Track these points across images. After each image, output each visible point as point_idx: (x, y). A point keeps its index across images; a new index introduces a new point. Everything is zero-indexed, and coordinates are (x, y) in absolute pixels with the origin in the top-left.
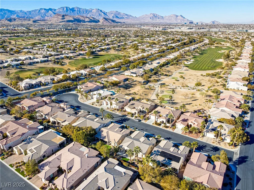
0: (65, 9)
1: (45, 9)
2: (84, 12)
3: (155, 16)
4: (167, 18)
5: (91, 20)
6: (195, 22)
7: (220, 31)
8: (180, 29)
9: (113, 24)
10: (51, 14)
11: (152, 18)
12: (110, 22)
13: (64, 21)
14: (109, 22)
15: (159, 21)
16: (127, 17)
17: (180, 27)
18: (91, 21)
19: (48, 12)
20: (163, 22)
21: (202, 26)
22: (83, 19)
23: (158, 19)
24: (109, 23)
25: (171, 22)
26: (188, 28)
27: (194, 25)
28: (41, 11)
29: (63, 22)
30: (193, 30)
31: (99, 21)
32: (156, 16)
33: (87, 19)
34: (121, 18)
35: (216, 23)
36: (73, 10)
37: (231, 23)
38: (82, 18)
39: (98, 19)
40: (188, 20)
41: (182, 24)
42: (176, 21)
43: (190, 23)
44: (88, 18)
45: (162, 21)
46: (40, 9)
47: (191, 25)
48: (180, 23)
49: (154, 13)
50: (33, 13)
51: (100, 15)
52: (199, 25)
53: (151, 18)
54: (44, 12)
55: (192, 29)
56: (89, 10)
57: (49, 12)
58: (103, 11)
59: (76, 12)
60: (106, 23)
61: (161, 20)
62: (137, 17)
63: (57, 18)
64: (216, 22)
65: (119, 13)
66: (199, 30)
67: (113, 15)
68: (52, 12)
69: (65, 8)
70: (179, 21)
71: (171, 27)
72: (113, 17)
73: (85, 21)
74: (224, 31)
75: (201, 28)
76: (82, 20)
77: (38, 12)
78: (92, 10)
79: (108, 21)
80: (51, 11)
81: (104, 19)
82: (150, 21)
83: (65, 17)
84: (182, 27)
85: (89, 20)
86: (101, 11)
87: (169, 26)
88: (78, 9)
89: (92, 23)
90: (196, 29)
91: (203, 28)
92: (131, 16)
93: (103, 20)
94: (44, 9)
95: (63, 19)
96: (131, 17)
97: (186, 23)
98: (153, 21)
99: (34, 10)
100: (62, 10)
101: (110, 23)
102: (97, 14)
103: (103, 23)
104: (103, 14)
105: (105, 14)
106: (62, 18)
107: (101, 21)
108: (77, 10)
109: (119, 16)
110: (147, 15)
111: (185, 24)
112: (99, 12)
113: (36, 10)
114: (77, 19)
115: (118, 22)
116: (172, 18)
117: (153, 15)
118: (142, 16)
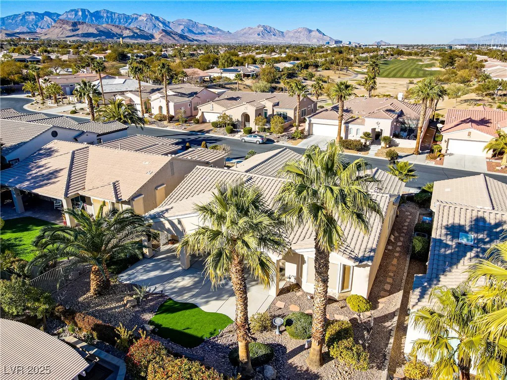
0: (80, 13)
1: (36, 14)
2: (121, 21)
3: (267, 31)
4: (291, 34)
5: (136, 33)
9: (182, 42)
10: (50, 22)
11: (261, 34)
12: (177, 38)
13: (77, 35)
14: (174, 38)
15: (276, 41)
16: (210, 31)
18: (135, 36)
19: (43, 19)
20: (284, 42)
22: (119, 31)
23: (273, 36)
24: (175, 41)
28: (26, 17)
29: (74, 36)
31: (152, 37)
32: (269, 30)
33: (128, 31)
34: (199, 34)
36: (97, 15)
38: (115, 30)
39: (150, 32)
40: (331, 38)
42: (309, 41)
43: (336, 43)
44: (129, 29)
45: (281, 40)
46: (26, 13)
49: (265, 25)
50: (10, 21)
51: (155, 26)
53: (259, 35)
54: (33, 19)
56: (131, 16)
57: (45, 19)
58: (161, 19)
59: (104, 20)
60: (168, 41)
61: (279, 38)
62: (231, 33)
63: (61, 29)
65: (195, 24)
67: (182, 27)
68: (53, 19)
69: (80, 10)
70: (315, 40)
72: (182, 31)
73: (124, 36)
76: (117, 33)
77: (21, 20)
78: (138, 17)
79: (172, 37)
80: (49, 17)
81: (164, 33)
82: (258, 40)
83: (79, 26)
85: (132, 34)
86: (157, 18)
88: (109, 15)
89: (139, 39)
92: (219, 30)
93: (161, 35)
94: (34, 12)
95: (73, 31)
96: (218, 32)
98: (265, 41)
99: (11, 16)
100: (74, 16)
101: (177, 40)
102: (150, 25)
103: (161, 39)
104: (161, 25)
105: (166, 26)
106: (71, 28)
107: (158, 36)
108: (105, 15)
109: (194, 30)
110: (252, 29)
112: (153, 21)
113: (16, 16)
114: (106, 31)
115: (193, 40)
116: (301, 35)
117: (262, 29)
118: (241, 31)
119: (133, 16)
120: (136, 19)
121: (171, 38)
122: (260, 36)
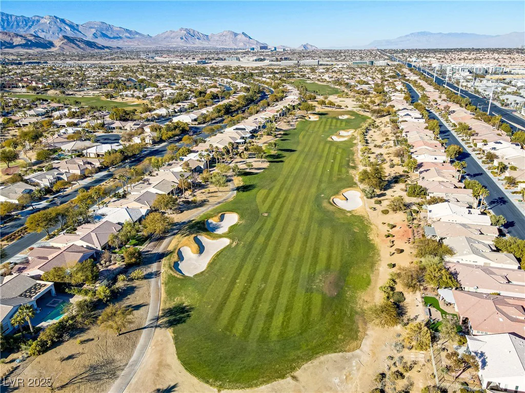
2: (20, 24)
3: (191, 34)
4: (217, 38)
5: (31, 41)
6: (271, 46)
7: (321, 65)
8: (239, 60)
9: (89, 50)
11: (184, 38)
12: (82, 46)
14: (78, 46)
15: (200, 45)
16: (128, 35)
17: (239, 56)
18: (28, 45)
20: (209, 46)
21: (285, 55)
23: (197, 40)
24: (79, 49)
25: (226, 47)
26: (254, 59)
27: (270, 53)
30: (267, 62)
31: (51, 44)
32: (193, 34)
33: (19, 39)
34: (115, 38)
35: (310, 49)
37: (336, 49)
39: (51, 39)
40: (258, 42)
41: (247, 50)
42: (236, 45)
43: (261, 48)
44: (21, 36)
45: (205, 44)
47: (263, 52)
48: (241, 49)
49: (188, 28)
51: (61, 30)
52: (278, 53)
53: (182, 38)
55: (264, 60)
56: (31, 18)
58: (67, 22)
60: (70, 49)
61: (203, 42)
62: (151, 37)
64: (309, 47)
65: (110, 27)
66: (279, 63)
67: (94, 31)
70: (241, 45)
71: (221, 56)
72: (94, 35)
73: (14, 44)
74: (328, 63)
75: (281, 59)
76: (5, 42)
78: (40, 19)
79: (76, 44)
81: (66, 40)
82: (181, 44)
84: (242, 57)
85: (24, 42)
86: (63, 21)
87: (217, 54)
88: (4, 18)
89: (33, 48)
90: (272, 61)
91: (286, 59)
92: (137, 33)
93: (62, 42)
96: (137, 36)
97: (253, 49)
98: (188, 45)
101: (82, 49)
102: (54, 28)
103: (62, 48)
104: (68, 28)
105: (74, 29)
107: (58, 43)
109: (109, 34)
110: (174, 32)
111: (252, 51)
112: (58, 24)
115: (103, 48)
116: (227, 39)
117: (185, 32)
118: (162, 34)
119: (33, 18)
120: (38, 21)
121: (74, 46)
122: (183, 40)
